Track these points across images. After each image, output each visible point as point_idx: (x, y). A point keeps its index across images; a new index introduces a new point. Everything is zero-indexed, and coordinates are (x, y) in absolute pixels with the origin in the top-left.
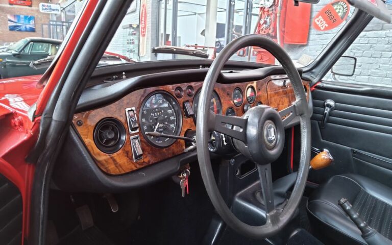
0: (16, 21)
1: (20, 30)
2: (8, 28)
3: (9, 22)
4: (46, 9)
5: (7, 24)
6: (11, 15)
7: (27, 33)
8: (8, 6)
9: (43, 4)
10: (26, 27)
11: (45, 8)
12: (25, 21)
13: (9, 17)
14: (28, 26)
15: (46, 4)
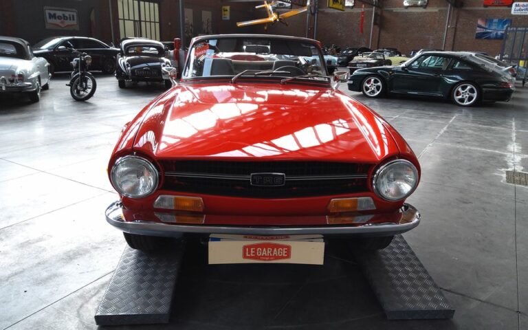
0: (487, 27)
1: (489, 38)
2: (475, 36)
3: (478, 29)
4: (519, 10)
5: (475, 30)
6: (482, 20)
7: (496, 41)
8: (482, 8)
9: (518, 3)
10: (497, 34)
11: (518, 8)
12: (498, 26)
13: (480, 22)
14: (499, 33)
15: (521, 3)
